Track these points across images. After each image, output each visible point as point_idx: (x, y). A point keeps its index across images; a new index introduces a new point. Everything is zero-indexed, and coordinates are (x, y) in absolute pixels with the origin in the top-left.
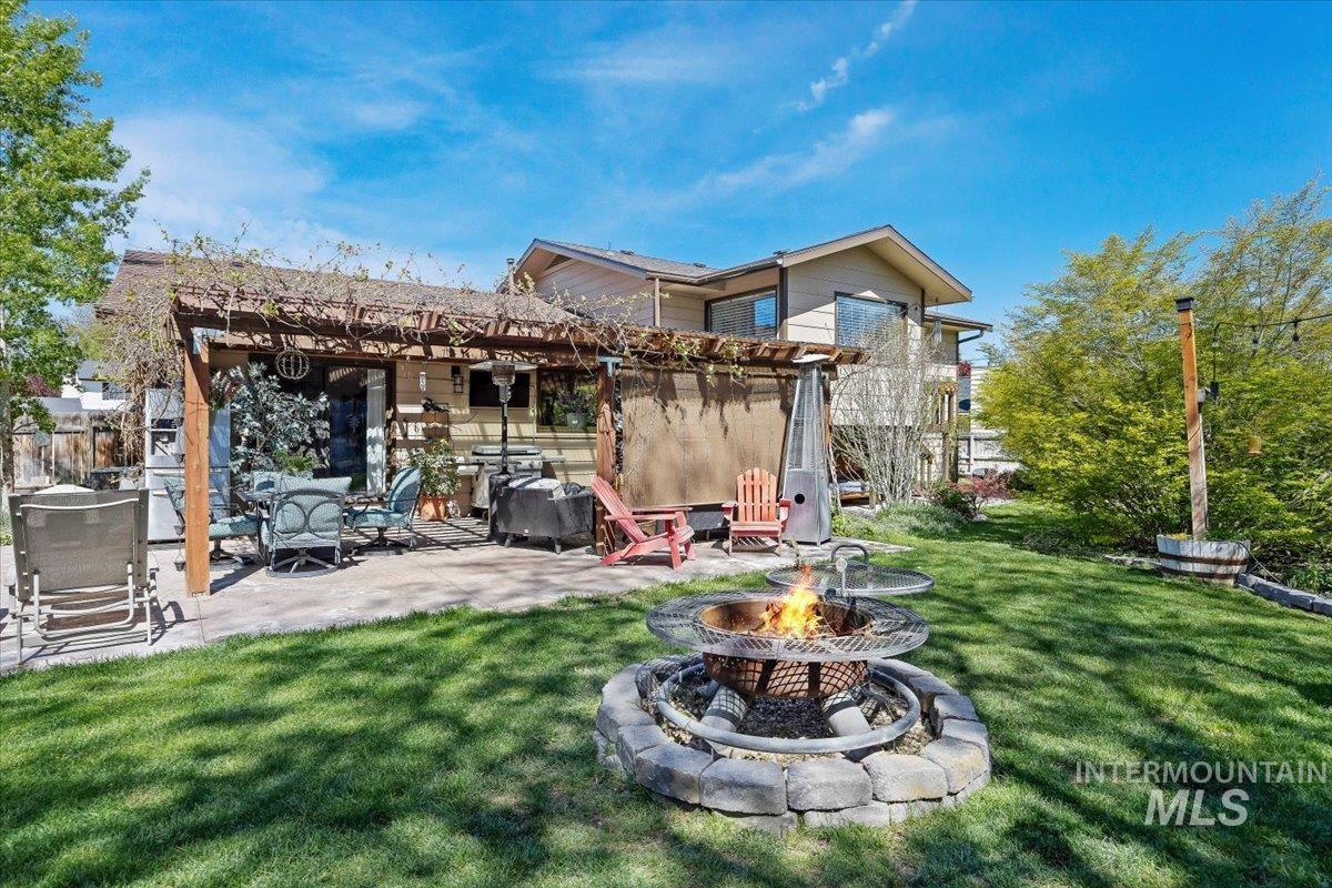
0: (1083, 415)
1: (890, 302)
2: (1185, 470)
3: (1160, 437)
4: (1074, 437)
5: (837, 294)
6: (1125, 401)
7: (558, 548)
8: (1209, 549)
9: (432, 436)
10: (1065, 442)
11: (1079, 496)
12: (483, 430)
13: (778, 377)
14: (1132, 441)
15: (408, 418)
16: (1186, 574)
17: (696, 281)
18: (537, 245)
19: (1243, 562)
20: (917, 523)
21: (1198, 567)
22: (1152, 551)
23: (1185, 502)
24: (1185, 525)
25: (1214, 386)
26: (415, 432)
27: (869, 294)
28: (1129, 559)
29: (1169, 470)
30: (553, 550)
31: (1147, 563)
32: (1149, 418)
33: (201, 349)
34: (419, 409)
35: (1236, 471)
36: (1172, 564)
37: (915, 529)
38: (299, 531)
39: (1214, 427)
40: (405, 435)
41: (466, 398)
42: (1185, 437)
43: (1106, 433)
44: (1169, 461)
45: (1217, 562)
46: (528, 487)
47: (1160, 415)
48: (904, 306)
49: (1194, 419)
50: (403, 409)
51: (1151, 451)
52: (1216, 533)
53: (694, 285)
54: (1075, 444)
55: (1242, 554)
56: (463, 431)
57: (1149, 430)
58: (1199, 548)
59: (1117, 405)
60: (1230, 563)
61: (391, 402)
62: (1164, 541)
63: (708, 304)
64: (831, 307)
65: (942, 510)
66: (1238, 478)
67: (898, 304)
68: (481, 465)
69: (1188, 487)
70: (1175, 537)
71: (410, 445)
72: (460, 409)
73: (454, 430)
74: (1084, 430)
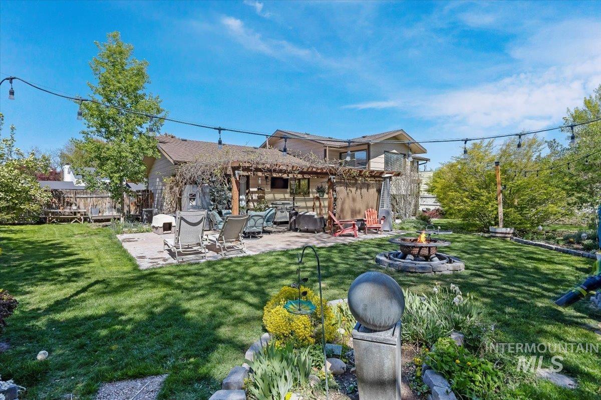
0: (467, 193)
1: (401, 154)
2: (497, 209)
3: (490, 199)
4: (465, 199)
5: (385, 151)
6: (480, 189)
7: (316, 232)
8: (504, 230)
9: (260, 198)
10: (462, 201)
11: (465, 217)
12: (274, 196)
13: (376, 181)
14: (482, 200)
15: (253, 192)
16: (497, 237)
17: (339, 147)
18: (278, 132)
19: (512, 233)
20: (414, 225)
21: (500, 235)
22: (488, 232)
23: (497, 218)
24: (497, 224)
25: (505, 186)
26: (255, 197)
27: (394, 151)
28: (481, 234)
29: (493, 209)
30: (315, 233)
31: (486, 235)
32: (487, 194)
33: (237, 176)
34: (256, 190)
35: (510, 209)
36: (493, 234)
37: (415, 227)
38: (253, 227)
39: (505, 197)
40: (252, 198)
41: (269, 186)
42: (497, 199)
43: (473, 198)
44: (492, 206)
45: (506, 233)
46: (306, 214)
47: (490, 193)
48: (405, 155)
49: (499, 194)
50: (251, 190)
51: (487, 203)
52: (505, 226)
53: (337, 148)
54: (465, 201)
55: (512, 231)
56: (269, 196)
57: (487, 198)
58: (501, 229)
59: (477, 190)
60: (509, 234)
61: (248, 188)
62: (491, 229)
63: (341, 154)
64: (383, 156)
65: (421, 221)
66: (511, 211)
67: (403, 154)
68: (276, 207)
69: (498, 213)
70: (495, 227)
71: (253, 201)
72: (268, 189)
73: (266, 197)
74: (467, 197)
